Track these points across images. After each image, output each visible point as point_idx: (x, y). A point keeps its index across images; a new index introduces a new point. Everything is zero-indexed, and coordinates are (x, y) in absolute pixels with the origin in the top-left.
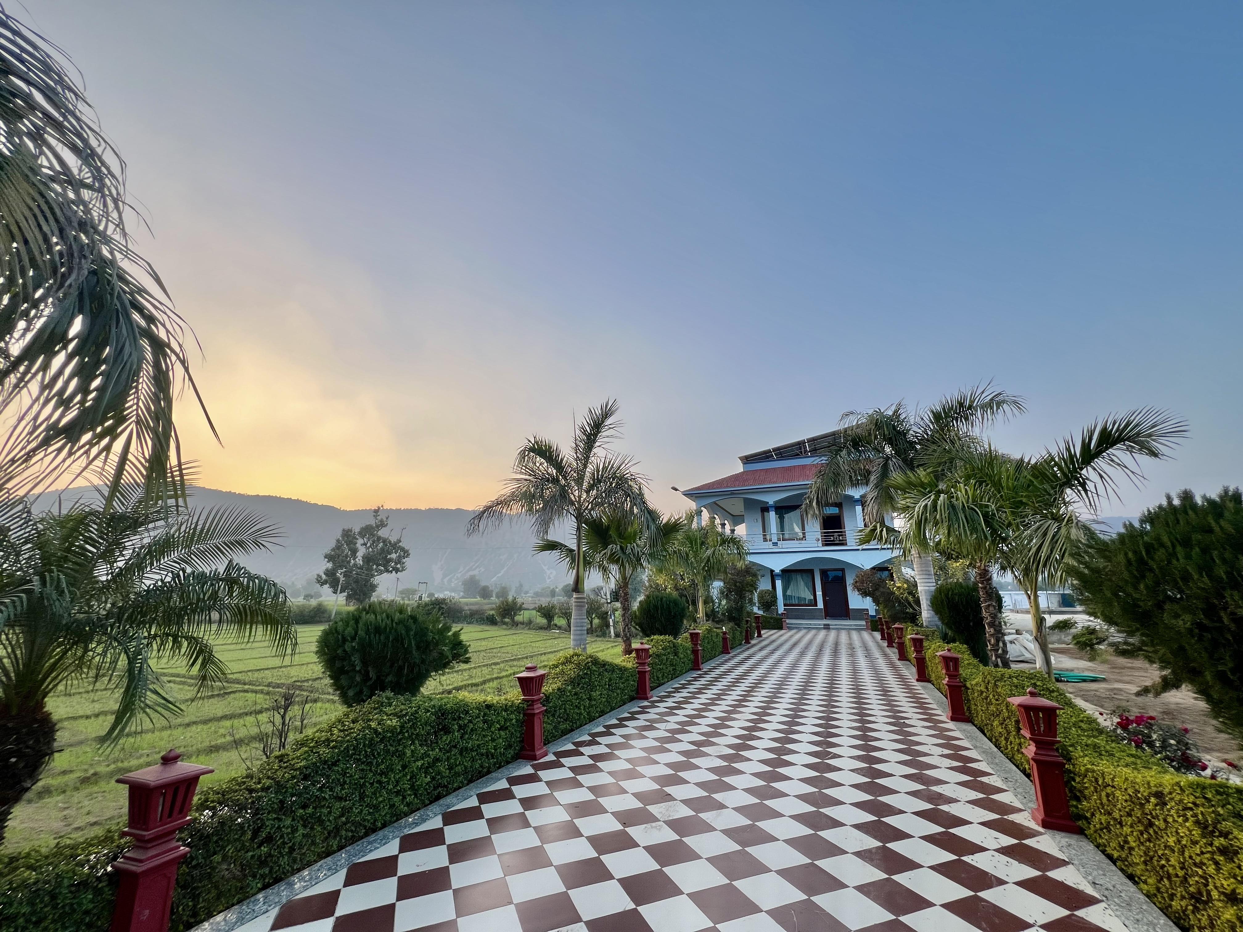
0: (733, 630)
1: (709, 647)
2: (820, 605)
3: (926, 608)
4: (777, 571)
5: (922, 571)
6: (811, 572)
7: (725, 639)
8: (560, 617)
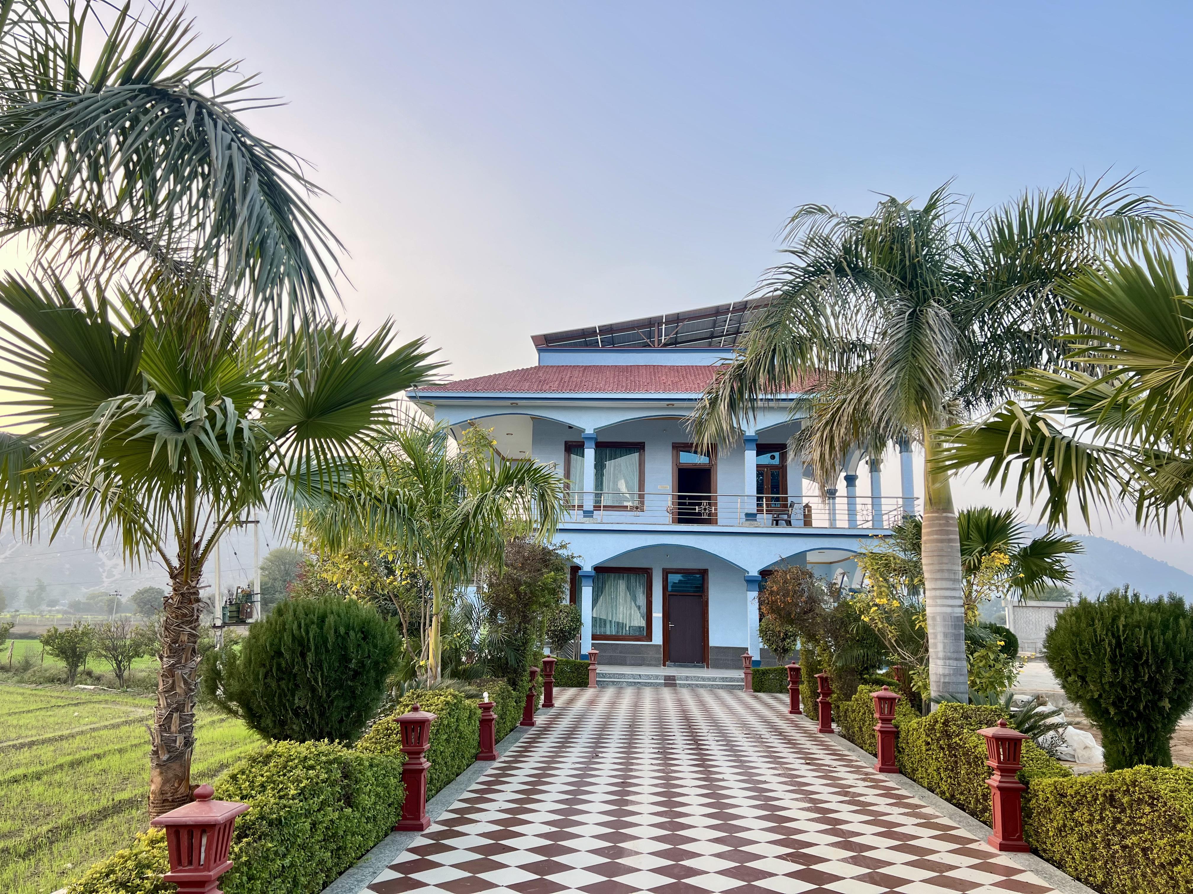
0: (503, 696)
1: (449, 751)
2: (658, 638)
3: (941, 655)
4: (587, 567)
5: (941, 571)
6: (646, 573)
7: (486, 723)
8: (100, 656)
